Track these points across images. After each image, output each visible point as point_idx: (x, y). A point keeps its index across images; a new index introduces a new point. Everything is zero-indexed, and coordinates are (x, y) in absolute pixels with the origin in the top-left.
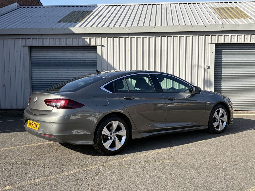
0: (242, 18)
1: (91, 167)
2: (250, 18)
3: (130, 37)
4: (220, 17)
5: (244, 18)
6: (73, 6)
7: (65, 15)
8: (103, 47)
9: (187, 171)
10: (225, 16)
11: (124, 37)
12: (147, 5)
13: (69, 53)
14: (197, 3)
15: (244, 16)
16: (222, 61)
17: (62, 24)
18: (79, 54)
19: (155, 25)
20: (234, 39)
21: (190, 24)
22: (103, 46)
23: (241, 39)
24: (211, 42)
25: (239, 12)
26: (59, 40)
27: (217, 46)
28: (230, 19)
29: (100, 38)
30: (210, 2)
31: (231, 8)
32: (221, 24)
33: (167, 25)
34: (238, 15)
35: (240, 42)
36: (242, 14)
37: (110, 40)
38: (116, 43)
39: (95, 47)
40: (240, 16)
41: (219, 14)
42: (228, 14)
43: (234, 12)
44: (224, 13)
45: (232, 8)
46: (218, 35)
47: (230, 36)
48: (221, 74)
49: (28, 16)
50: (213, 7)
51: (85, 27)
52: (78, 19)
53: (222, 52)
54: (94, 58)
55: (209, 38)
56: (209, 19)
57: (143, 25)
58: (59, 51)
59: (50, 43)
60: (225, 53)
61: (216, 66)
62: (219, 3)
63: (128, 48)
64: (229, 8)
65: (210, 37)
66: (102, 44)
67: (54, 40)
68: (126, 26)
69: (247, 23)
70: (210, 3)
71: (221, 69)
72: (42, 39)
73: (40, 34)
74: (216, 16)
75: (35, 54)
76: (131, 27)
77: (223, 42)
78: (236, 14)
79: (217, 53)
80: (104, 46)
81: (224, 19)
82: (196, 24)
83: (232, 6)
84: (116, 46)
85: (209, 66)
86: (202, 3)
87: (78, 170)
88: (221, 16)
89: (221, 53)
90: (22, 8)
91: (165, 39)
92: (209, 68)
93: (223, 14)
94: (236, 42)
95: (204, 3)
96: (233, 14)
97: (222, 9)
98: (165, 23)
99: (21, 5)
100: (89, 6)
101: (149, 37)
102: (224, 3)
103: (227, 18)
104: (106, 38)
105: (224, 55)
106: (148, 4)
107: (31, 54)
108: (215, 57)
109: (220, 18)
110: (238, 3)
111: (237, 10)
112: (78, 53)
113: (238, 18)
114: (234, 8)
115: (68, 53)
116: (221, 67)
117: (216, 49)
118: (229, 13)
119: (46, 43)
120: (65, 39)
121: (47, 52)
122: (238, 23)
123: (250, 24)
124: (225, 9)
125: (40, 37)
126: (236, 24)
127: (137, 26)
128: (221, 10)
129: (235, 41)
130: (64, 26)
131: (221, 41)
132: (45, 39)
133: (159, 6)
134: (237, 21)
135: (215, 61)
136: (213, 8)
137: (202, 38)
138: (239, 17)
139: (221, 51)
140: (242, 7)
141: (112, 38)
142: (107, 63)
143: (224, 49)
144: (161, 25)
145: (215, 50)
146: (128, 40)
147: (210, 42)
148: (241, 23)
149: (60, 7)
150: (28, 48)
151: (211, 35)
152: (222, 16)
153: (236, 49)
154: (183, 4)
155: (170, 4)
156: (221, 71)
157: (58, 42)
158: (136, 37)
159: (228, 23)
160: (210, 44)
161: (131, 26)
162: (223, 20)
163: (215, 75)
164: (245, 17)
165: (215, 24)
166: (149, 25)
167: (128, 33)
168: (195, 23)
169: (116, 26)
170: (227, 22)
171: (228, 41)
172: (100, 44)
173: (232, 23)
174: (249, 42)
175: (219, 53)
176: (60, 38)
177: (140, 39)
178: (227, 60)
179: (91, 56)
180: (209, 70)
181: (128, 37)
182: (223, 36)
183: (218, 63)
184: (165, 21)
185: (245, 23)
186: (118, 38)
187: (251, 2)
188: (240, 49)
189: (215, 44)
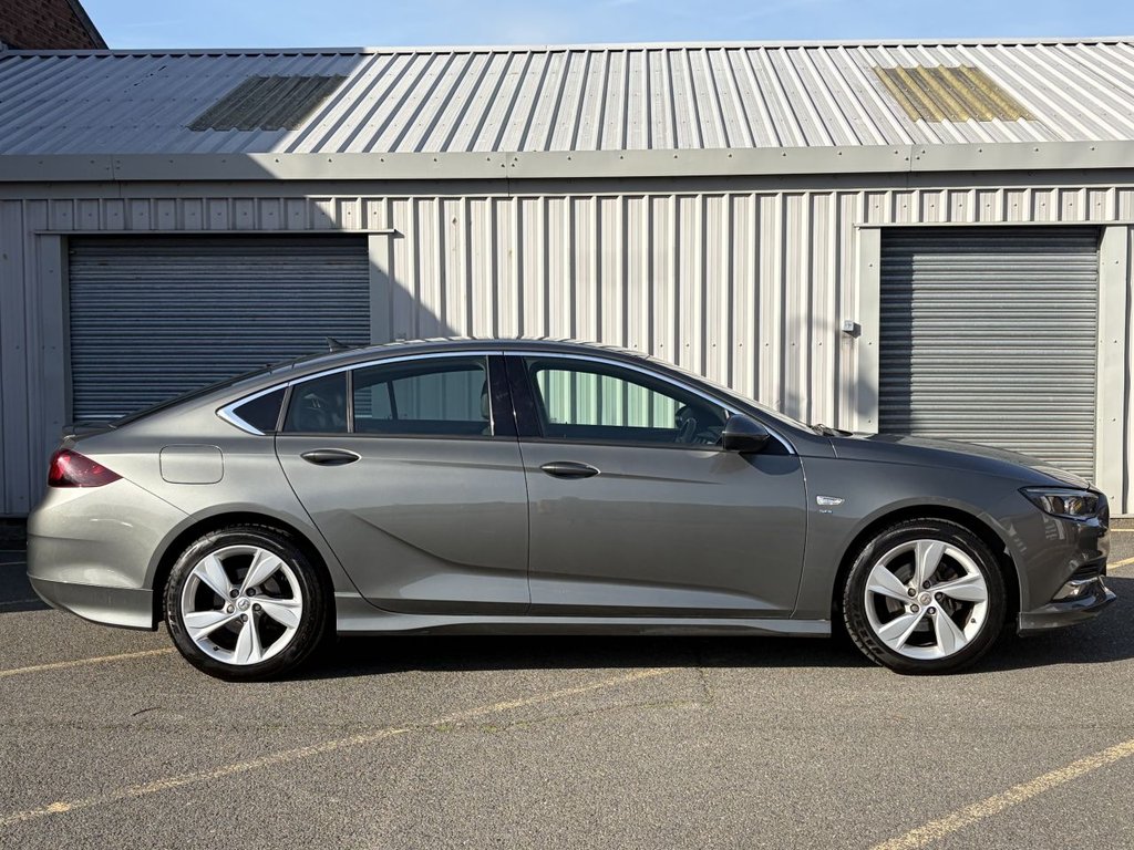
0: (994, 115)
1: (380, 733)
2: (1028, 117)
3: (516, 196)
4: (901, 109)
5: (1004, 117)
6: (252, 55)
7: (222, 95)
8: (396, 240)
9: (767, 740)
10: (924, 107)
11: (490, 195)
12: (583, 51)
13: (244, 267)
14: (806, 48)
15: (1006, 108)
16: (910, 300)
17: (213, 138)
18: (287, 269)
19: (624, 146)
20: (965, 209)
21: (775, 144)
22: (396, 234)
23: (993, 209)
24: (866, 220)
25: (984, 88)
26: (199, 208)
27: (891, 236)
28: (945, 122)
29: (384, 201)
30: (861, 42)
31: (948, 69)
32: (908, 141)
33: (676, 146)
34: (978, 105)
35: (986, 220)
36: (998, 101)
37: (429, 209)
38: (454, 221)
39: (361, 240)
40: (989, 110)
41: (899, 96)
42: (936, 100)
43: (964, 91)
44: (920, 94)
45: (955, 72)
46: (893, 192)
47: (943, 195)
48: (910, 356)
49: (54, 96)
50: (874, 65)
51: (316, 150)
52: (278, 114)
53: (911, 263)
54: (355, 285)
55: (854, 202)
56: (857, 121)
57: (573, 147)
58: (202, 258)
59: (156, 224)
60: (927, 266)
61: (885, 324)
62: (900, 48)
63: (509, 244)
64: (942, 70)
65: (860, 197)
66: (390, 224)
67: (178, 206)
68: (495, 148)
69: (1015, 140)
70: (861, 49)
71: (910, 337)
72: (121, 203)
73: (113, 182)
74: (886, 106)
75: (88, 270)
76: (519, 155)
77: (914, 221)
78: (969, 97)
79: (889, 268)
80: (402, 236)
81: (920, 122)
82: (801, 143)
83: (957, 64)
84: (455, 235)
85: (855, 325)
86: (825, 48)
87: (333, 745)
88: (907, 105)
89: (908, 267)
90: (18, 58)
91: (665, 205)
92: (856, 331)
93: (916, 98)
94: (970, 221)
95: (836, 47)
96: (958, 96)
97: (913, 73)
98: (664, 138)
99: (11, 47)
100: (324, 55)
101: (599, 198)
102: (920, 48)
103: (932, 115)
104: (410, 202)
105: (922, 277)
106: (587, 47)
107: (72, 267)
108: (884, 286)
109: (901, 114)
110: (980, 48)
111: (977, 82)
112: (285, 267)
113: (980, 119)
114: (964, 71)
115: (239, 267)
116: (910, 328)
117: (888, 249)
118: (942, 92)
119: (144, 218)
120: (224, 203)
122: (979, 138)
123: (1029, 147)
124: (925, 75)
125: (112, 192)
126: (969, 145)
127: (547, 147)
128: (909, 82)
129: (964, 216)
130: (219, 146)
131: (908, 217)
132: (135, 204)
133: (639, 61)
134: (974, 132)
135: (882, 301)
136: (874, 69)
137: (827, 202)
138: (983, 114)
139: (909, 258)
140: (994, 65)
141: (436, 202)
142: (415, 304)
143: (916, 249)
144: (650, 146)
145: (882, 256)
146: (508, 209)
147: (860, 221)
148: (992, 141)
149: (192, 56)
150: (58, 239)
151: (863, 190)
152: (909, 108)
153: (970, 248)
154: (742, 51)
155: (684, 51)
156: (910, 347)
157: (193, 218)
158: (542, 195)
159: (935, 141)
160: (861, 228)
161: (521, 148)
162: (917, 127)
163: (884, 361)
164: (1010, 112)
165: (881, 142)
166: (599, 146)
167: (508, 180)
168: (795, 142)
169: (456, 151)
170: (934, 136)
171: (936, 214)
172: (384, 227)
173: (953, 138)
174: (1025, 220)
175: (896, 268)
176: (204, 201)
177: (559, 207)
178: (935, 295)
179: (344, 279)
180: (857, 340)
181: (507, 195)
182: (915, 196)
183: (895, 310)
184: (665, 130)
185: (1007, 138)
186: (462, 202)
187: (1034, 45)
188: (989, 249)
189: (883, 229)
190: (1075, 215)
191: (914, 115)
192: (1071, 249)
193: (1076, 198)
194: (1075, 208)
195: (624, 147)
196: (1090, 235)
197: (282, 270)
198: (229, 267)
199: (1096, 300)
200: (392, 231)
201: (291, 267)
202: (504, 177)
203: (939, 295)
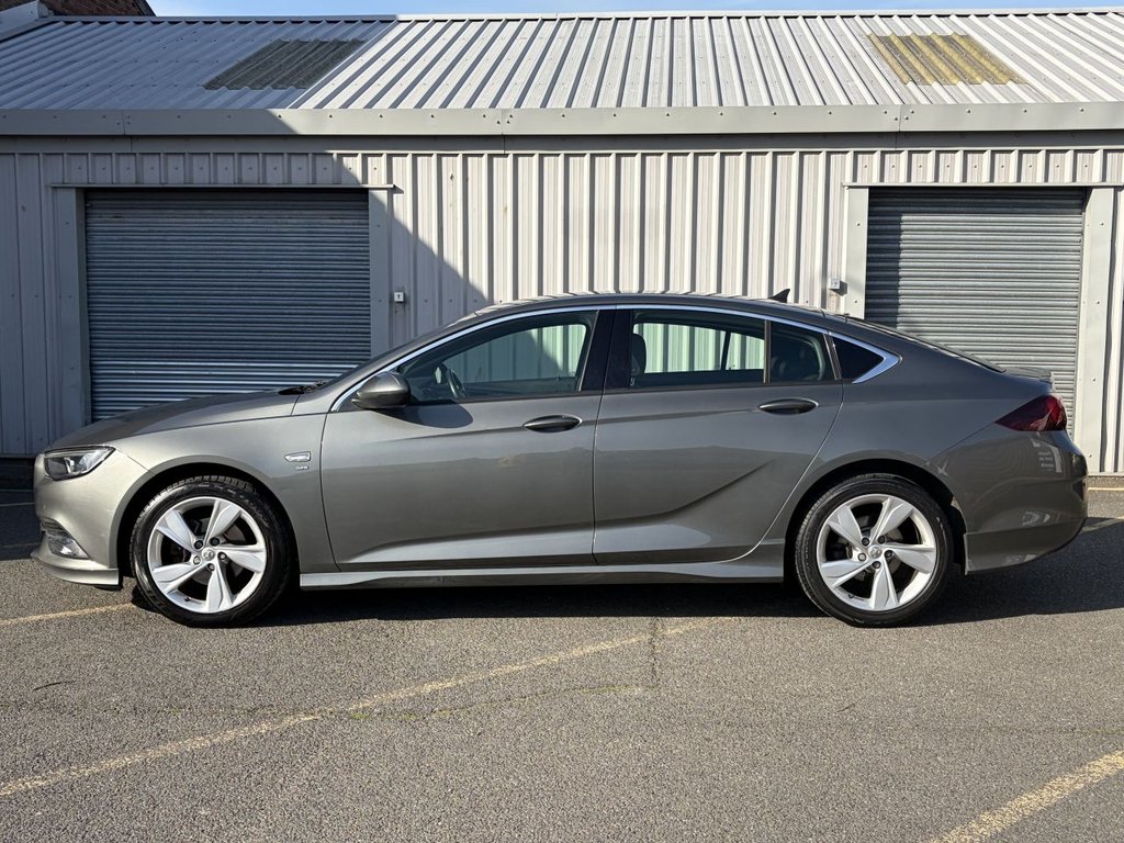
0: (984, 79)
1: (288, 720)
2: (1018, 81)
3: (511, 153)
4: (893, 73)
5: (994, 81)
6: (279, 22)
7: (241, 59)
8: (395, 195)
10: (916, 71)
11: (486, 152)
12: (591, 19)
13: (251, 220)
14: (804, 17)
15: (996, 72)
16: (898, 259)
17: (225, 96)
18: (292, 224)
19: (619, 104)
20: (952, 170)
21: (766, 103)
22: (395, 190)
23: (980, 170)
24: (855, 179)
25: (975, 54)
26: (207, 164)
27: (879, 196)
28: (935, 85)
29: (385, 157)
30: (857, 12)
31: (941, 37)
32: (897, 102)
33: (670, 104)
34: (968, 69)
35: (974, 180)
36: (989, 66)
37: (427, 165)
38: (452, 177)
39: (361, 195)
40: (979, 74)
41: (892, 61)
42: (927, 64)
43: (955, 57)
44: (912, 59)
45: (947, 39)
46: (882, 152)
47: (931, 156)
48: (896, 314)
49: (84, 58)
50: (869, 32)
51: (321, 106)
52: (292, 74)
53: (899, 222)
54: (357, 240)
55: (843, 162)
56: (849, 84)
57: (569, 105)
58: (209, 212)
59: (167, 177)
61: (870, 283)
62: (895, 18)
63: (505, 202)
64: (934, 38)
65: (849, 157)
66: (390, 179)
67: (187, 161)
68: (494, 105)
69: (1003, 101)
70: (857, 19)
71: (896, 296)
72: (133, 158)
73: (125, 137)
74: (879, 72)
75: (104, 221)
76: (515, 112)
77: (902, 181)
78: (960, 62)
79: (877, 227)
80: (401, 192)
81: (911, 85)
82: (792, 102)
83: (949, 32)
84: (453, 192)
85: (842, 283)
86: (823, 17)
88: (899, 69)
89: (895, 227)
90: (61, 23)
91: (658, 164)
92: (842, 289)
93: (908, 63)
94: (957, 181)
95: (834, 17)
96: (949, 62)
97: (906, 41)
98: (659, 97)
99: (57, 13)
100: (347, 22)
101: (593, 156)
102: (914, 18)
103: (922, 78)
104: (409, 158)
105: (909, 236)
106: (596, 15)
107: (89, 220)
108: (871, 245)
109: (892, 77)
110: (972, 18)
111: (968, 48)
112: (289, 221)
113: (970, 82)
114: (956, 38)
115: (245, 220)
116: (897, 287)
117: (876, 209)
118: (933, 58)
119: (155, 172)
120: (231, 158)
121: (157, 211)
122: (969, 100)
123: (1018, 108)
124: (918, 42)
125: (125, 147)
126: (957, 106)
127: (544, 105)
128: (902, 48)
129: (952, 176)
130: (228, 103)
131: (896, 176)
132: (146, 158)
133: (643, 28)
134: (964, 94)
135: (868, 260)
136: (869, 37)
137: (816, 162)
138: (972, 78)
139: (897, 218)
140: (986, 34)
141: (434, 158)
143: (907, 209)
144: (644, 104)
145: (869, 215)
146: (504, 166)
147: (848, 180)
148: (980, 102)
149: (223, 23)
150: (73, 194)
151: (852, 150)
152: (901, 72)
153: (957, 209)
154: (743, 20)
155: (688, 19)
156: (897, 305)
157: (202, 172)
158: (537, 152)
159: (924, 101)
160: (850, 187)
162: (907, 88)
164: (1000, 76)
165: (870, 102)
166: (594, 104)
167: (504, 137)
168: (786, 101)
169: (455, 107)
170: (923, 97)
171: (924, 175)
172: (383, 183)
173: (943, 100)
174: (1011, 181)
175: (884, 227)
176: (212, 155)
177: (555, 164)
178: (921, 255)
179: (345, 233)
180: (843, 298)
181: (502, 152)
183: (881, 269)
184: (660, 90)
185: (995, 99)
186: (459, 159)
187: (1025, 15)
188: (975, 209)
189: (871, 189)
190: (1062, 176)
191: (905, 78)
192: (1057, 210)
193: (1063, 160)
194: (1062, 170)
196: (1076, 197)
197: (287, 223)
198: (236, 220)
199: (1080, 261)
200: (392, 186)
201: (295, 221)
202: (500, 134)
203: (925, 255)
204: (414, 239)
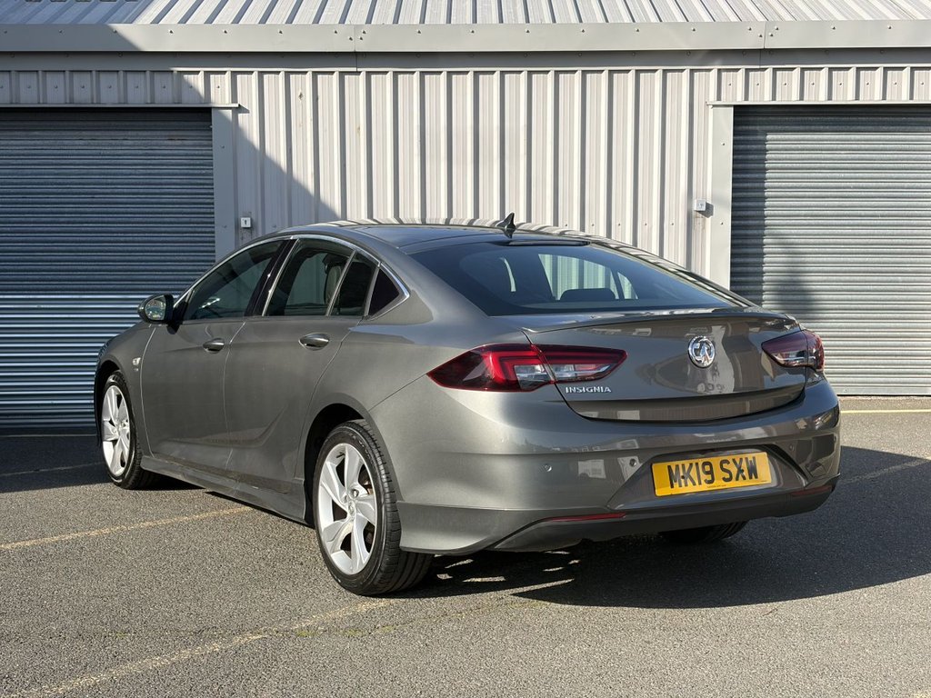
3: (364, 70)
8: (240, 115)
11: (337, 70)
13: (81, 142)
16: (763, 180)
17: (48, 9)
18: (129, 145)
20: (818, 88)
21: (627, 19)
22: (240, 109)
23: (845, 88)
24: (719, 98)
26: (35, 82)
27: (744, 114)
29: (228, 75)
32: (761, 19)
33: (528, 21)
35: (839, 98)
37: (274, 83)
38: (301, 96)
39: (204, 114)
46: (746, 69)
47: (796, 73)
48: (762, 236)
51: (157, 20)
53: (764, 142)
54: (198, 162)
55: (707, 80)
57: (422, 19)
58: (36, 133)
60: (780, 145)
61: (737, 204)
63: (357, 121)
65: (713, 75)
66: (234, 99)
67: (13, 81)
68: (343, 20)
69: (868, 18)
71: (763, 217)
76: (367, 28)
77: (767, 100)
79: (742, 147)
80: (247, 111)
82: (653, 19)
84: (303, 110)
85: (707, 205)
89: (760, 147)
91: (518, 82)
94: (822, 99)
98: (515, 14)
101: (450, 74)
104: (255, 76)
105: (775, 156)
108: (736, 165)
112: (125, 142)
115: (77, 142)
117: (740, 128)
120: (61, 75)
122: (831, 15)
123: (882, 24)
126: (821, 22)
127: (395, 20)
129: (817, 94)
130: (55, 17)
131: (761, 94)
134: (825, 9)
135: (734, 180)
137: (680, 80)
139: (762, 138)
141: (282, 76)
143: (772, 128)
144: (501, 21)
145: (734, 135)
146: (356, 84)
147: (712, 98)
148: (845, 19)
151: (715, 68)
153: (822, 127)
157: (29, 91)
158: (391, 70)
159: (788, 18)
160: (714, 106)
161: (369, 21)
163: (736, 242)
165: (733, 19)
166: (448, 20)
167: (356, 54)
168: (648, 18)
171: (789, 94)
172: (227, 102)
173: (806, 17)
174: (877, 99)
175: (747, 147)
176: (40, 72)
177: (410, 82)
178: (786, 175)
179: (186, 155)
180: (709, 220)
181: (354, 69)
182: (768, 73)
183: (746, 189)
184: (515, 4)
186: (309, 77)
188: (840, 128)
189: (736, 107)
192: (922, 128)
193: (928, 78)
195: (475, 20)
197: (122, 145)
198: (66, 142)
200: (237, 105)
201: (130, 143)
202: (353, 50)
203: (790, 175)
204: (260, 156)
